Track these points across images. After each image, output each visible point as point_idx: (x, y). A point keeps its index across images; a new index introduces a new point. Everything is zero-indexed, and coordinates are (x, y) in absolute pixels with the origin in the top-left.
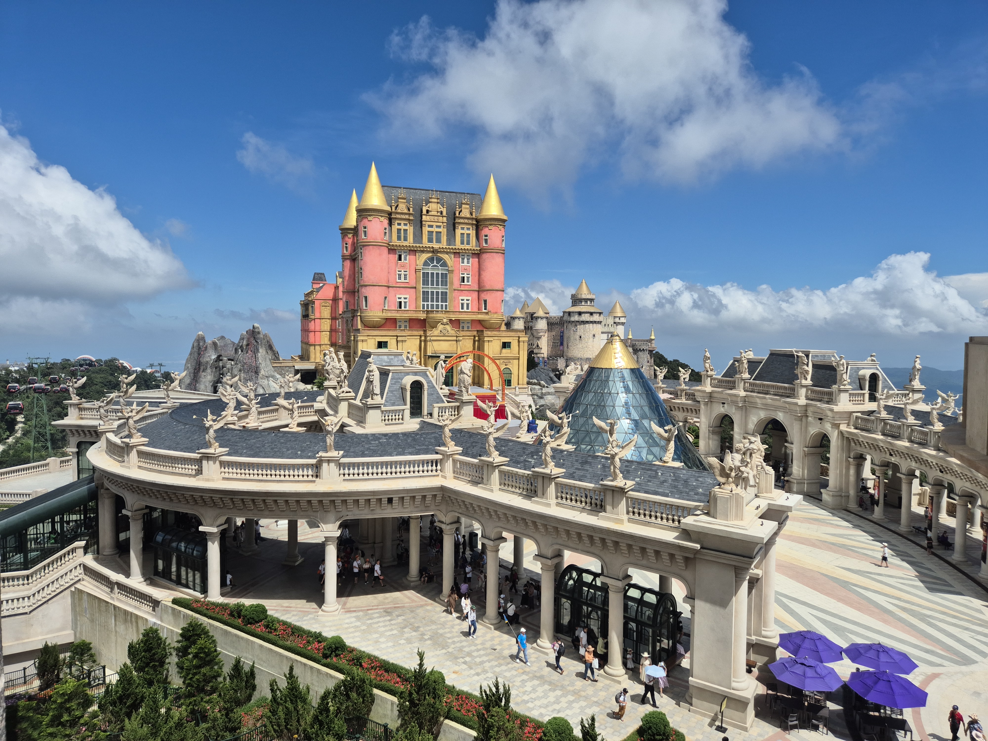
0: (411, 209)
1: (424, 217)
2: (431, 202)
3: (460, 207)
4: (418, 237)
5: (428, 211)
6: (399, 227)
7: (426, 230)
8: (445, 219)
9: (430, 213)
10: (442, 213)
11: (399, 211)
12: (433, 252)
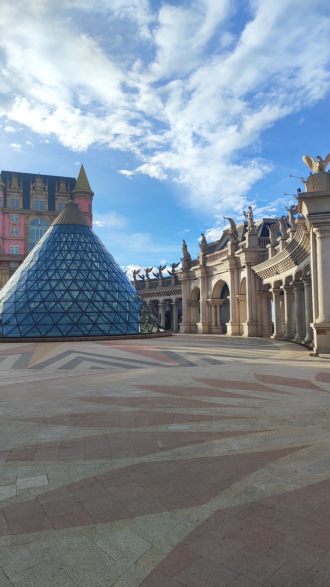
0: (22, 186)
1: (31, 191)
2: (37, 181)
3: (59, 185)
4: (26, 204)
5: (34, 188)
6: (12, 198)
7: (33, 201)
8: (47, 193)
9: (36, 189)
10: (44, 189)
11: (12, 187)
12: (38, 215)
